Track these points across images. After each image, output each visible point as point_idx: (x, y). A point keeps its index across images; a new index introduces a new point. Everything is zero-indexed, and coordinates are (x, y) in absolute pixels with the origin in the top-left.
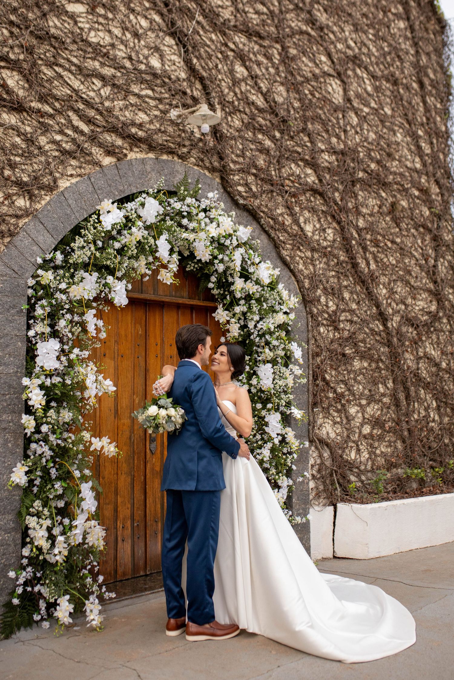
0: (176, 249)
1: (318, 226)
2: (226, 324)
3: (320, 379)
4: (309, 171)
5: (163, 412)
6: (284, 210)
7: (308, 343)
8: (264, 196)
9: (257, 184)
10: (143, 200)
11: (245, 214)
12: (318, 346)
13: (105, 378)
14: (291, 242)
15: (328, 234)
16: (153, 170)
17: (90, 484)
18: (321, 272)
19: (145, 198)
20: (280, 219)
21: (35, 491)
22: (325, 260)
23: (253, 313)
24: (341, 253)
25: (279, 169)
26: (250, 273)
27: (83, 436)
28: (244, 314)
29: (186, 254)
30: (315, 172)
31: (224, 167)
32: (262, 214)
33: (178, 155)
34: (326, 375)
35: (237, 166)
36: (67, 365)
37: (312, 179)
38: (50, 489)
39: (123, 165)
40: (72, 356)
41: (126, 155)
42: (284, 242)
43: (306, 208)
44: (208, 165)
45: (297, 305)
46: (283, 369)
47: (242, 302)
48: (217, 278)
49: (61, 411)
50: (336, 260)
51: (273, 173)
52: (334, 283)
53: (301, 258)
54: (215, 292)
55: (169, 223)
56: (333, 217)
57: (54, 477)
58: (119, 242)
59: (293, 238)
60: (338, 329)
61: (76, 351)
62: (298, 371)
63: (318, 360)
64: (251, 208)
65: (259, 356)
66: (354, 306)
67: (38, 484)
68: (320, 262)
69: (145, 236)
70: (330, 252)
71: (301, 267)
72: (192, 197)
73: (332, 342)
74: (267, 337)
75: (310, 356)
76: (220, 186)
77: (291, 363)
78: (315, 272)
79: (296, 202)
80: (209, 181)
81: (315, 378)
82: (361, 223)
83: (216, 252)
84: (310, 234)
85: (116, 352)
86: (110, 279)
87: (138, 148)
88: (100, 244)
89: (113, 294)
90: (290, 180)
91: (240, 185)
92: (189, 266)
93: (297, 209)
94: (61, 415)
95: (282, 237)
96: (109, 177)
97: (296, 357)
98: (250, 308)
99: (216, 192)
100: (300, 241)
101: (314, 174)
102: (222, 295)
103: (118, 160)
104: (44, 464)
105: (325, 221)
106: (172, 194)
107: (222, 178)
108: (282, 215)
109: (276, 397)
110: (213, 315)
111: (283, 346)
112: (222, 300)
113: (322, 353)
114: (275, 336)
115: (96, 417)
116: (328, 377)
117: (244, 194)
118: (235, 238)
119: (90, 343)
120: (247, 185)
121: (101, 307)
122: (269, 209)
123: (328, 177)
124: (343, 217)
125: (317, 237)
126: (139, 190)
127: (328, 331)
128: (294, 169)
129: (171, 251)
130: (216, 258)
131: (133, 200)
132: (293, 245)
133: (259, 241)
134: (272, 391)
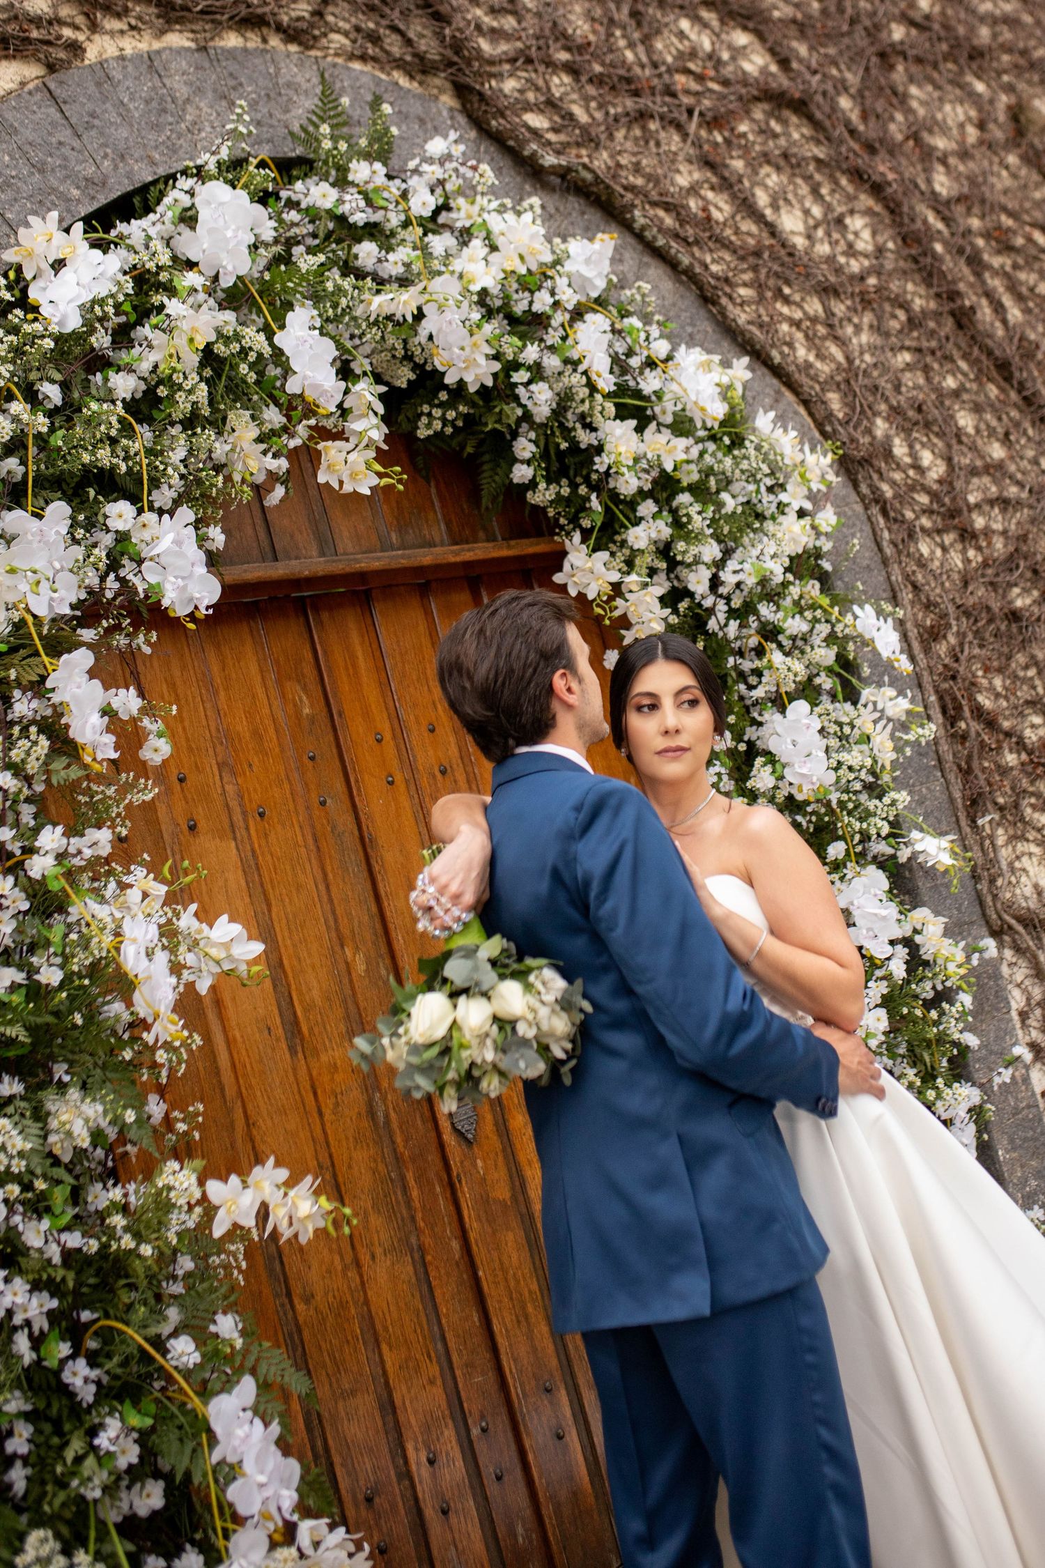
0: (360, 364)
1: (817, 211)
2: (611, 599)
3: (967, 713)
4: (741, 38)
5: (474, 1014)
6: (696, 176)
7: (895, 600)
8: (620, 135)
9: (587, 99)
10: (186, 200)
11: (574, 203)
12: (929, 606)
13: (207, 916)
14: (747, 277)
15: (856, 234)
16: (199, 91)
17: (247, 1388)
18: (867, 358)
19: (191, 193)
20: (693, 204)
21: (20, 1486)
22: (868, 318)
23: (696, 538)
24: (910, 287)
25: (646, 40)
26: (646, 399)
27: (170, 1188)
28: (665, 550)
29: (403, 376)
30: (761, 36)
31: (457, 46)
32: (629, 196)
33: (279, 28)
34: (980, 698)
35: (504, 47)
36: (25, 906)
37: (756, 62)
38: (79, 1460)
39: (71, 83)
40: (40, 866)
41: (75, 48)
42: (727, 280)
43: (766, 158)
44: (396, 50)
45: (831, 477)
46: (844, 711)
47: (647, 508)
48: (535, 442)
49: (52, 1103)
50: (902, 315)
51: (629, 55)
52: (916, 387)
53: (797, 324)
54: (543, 495)
55: (306, 262)
56: (858, 176)
57: (87, 1394)
58: (130, 370)
59: (751, 260)
60: (974, 536)
61: (51, 838)
62: (899, 706)
63: (942, 648)
64: (588, 176)
65: (751, 687)
66: (997, 451)
67: (24, 1449)
68: (858, 329)
69: (229, 330)
70: (878, 290)
71: (802, 353)
72: (368, 156)
73: (966, 584)
74: (765, 610)
75: (916, 646)
76: (462, 119)
77: (866, 682)
78: (850, 360)
79: (728, 142)
80: (416, 108)
81: (951, 713)
82: (942, 184)
83: (510, 345)
84: (800, 242)
85: (234, 804)
86: (120, 514)
87: (118, 16)
88: (52, 392)
89: (151, 574)
90: (688, 72)
91: (528, 107)
92: (424, 420)
93: (738, 165)
94: (54, 1124)
95: (717, 264)
96: (28, 134)
97: (885, 653)
98: (678, 524)
99: (453, 135)
100: (776, 268)
101: (757, 46)
102: (568, 501)
103: (51, 68)
104: (28, 1357)
105: (833, 191)
106: (289, 168)
107: (462, 91)
108: (693, 190)
109: (850, 813)
110: (558, 578)
111: (824, 629)
112: (574, 520)
113: (949, 626)
114: (787, 602)
115: (218, 1073)
116: (985, 700)
117: (551, 137)
118: (561, 283)
119: (111, 791)
120: (551, 104)
121: (121, 641)
122: (649, 178)
123: (803, 50)
124: (882, 168)
125: (823, 249)
126: (162, 171)
127: (945, 549)
128: (693, 36)
129: (345, 372)
130: (515, 366)
131: (148, 210)
132: (759, 286)
133: (646, 287)
134: (834, 797)
